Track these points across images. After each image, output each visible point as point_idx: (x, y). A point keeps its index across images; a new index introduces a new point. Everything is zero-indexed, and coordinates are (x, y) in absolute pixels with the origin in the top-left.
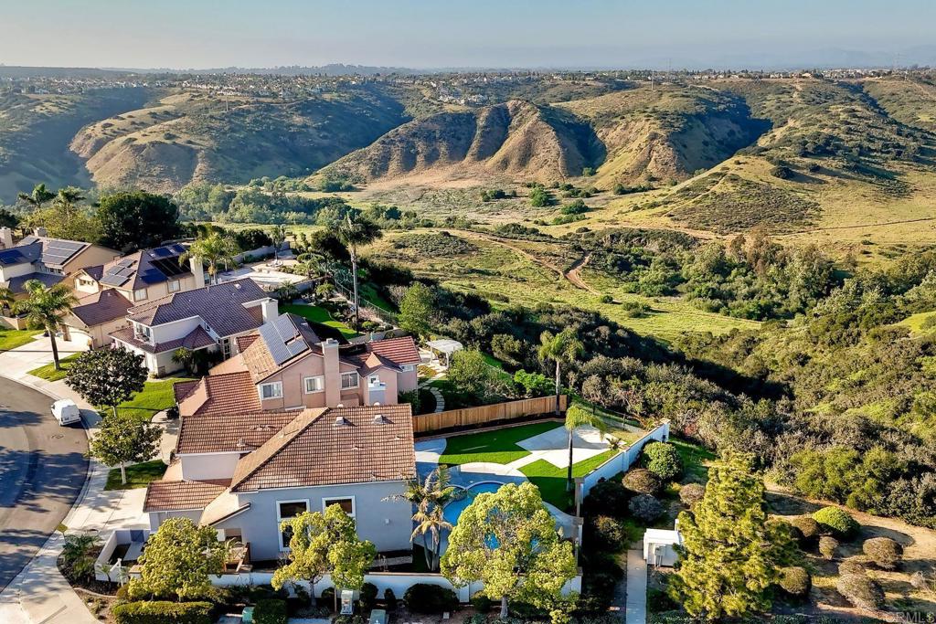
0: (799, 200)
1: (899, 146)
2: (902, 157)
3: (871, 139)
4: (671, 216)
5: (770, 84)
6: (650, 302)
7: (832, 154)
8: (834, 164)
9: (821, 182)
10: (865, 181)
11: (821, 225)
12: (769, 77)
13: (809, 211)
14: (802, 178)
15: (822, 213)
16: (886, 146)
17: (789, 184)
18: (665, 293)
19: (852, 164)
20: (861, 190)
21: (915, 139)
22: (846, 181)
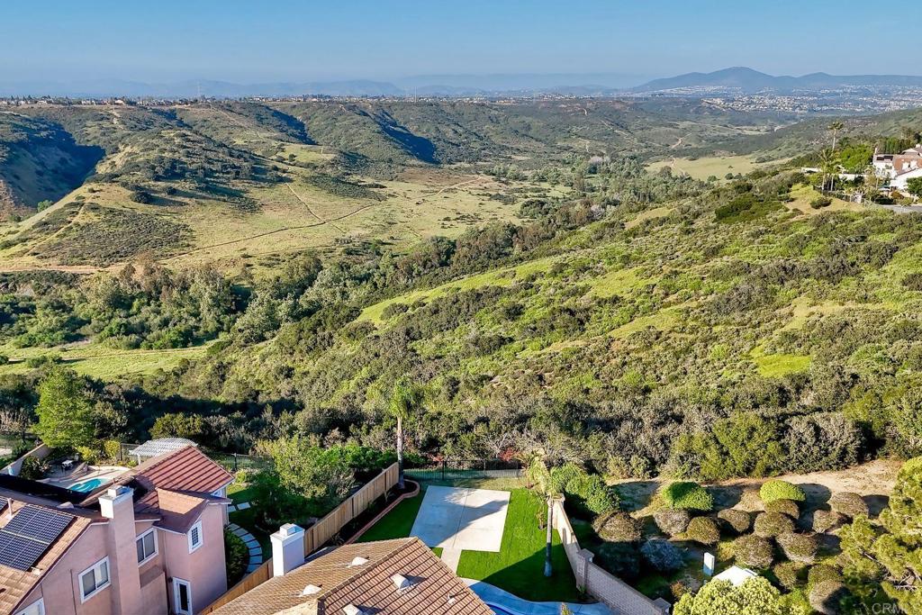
0: (168, 223)
1: (235, 167)
2: (241, 176)
3: (209, 161)
4: (35, 254)
5: (84, 110)
6: (55, 351)
7: (181, 176)
8: (187, 186)
9: (181, 204)
10: (219, 200)
11: (198, 245)
12: (80, 103)
13: (182, 233)
14: (162, 202)
15: (194, 234)
16: (225, 167)
17: (152, 209)
18: (69, 339)
19: (203, 185)
20: (219, 209)
21: (246, 161)
22: (203, 201)
